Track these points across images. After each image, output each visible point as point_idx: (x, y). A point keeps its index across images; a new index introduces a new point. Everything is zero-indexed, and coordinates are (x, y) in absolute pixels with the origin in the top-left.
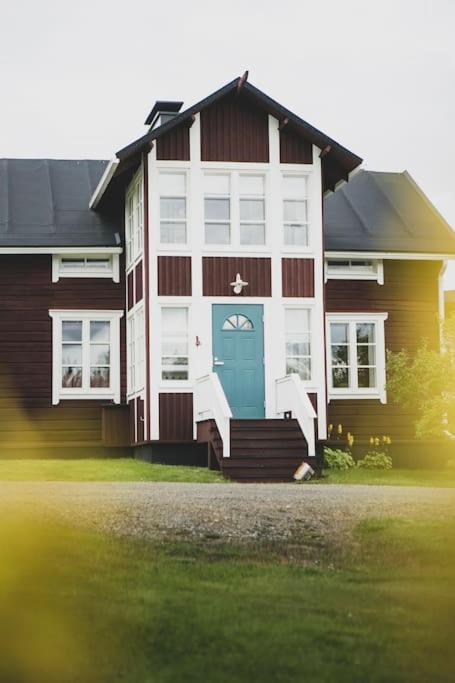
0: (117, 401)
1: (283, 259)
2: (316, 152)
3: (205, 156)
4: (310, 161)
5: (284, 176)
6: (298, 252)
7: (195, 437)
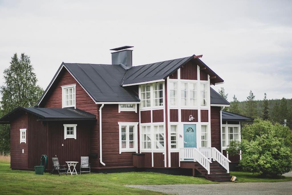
0: (137, 152)
1: (201, 110)
2: (209, 77)
3: (182, 77)
4: (207, 80)
5: (201, 84)
6: (204, 108)
7: (180, 166)
